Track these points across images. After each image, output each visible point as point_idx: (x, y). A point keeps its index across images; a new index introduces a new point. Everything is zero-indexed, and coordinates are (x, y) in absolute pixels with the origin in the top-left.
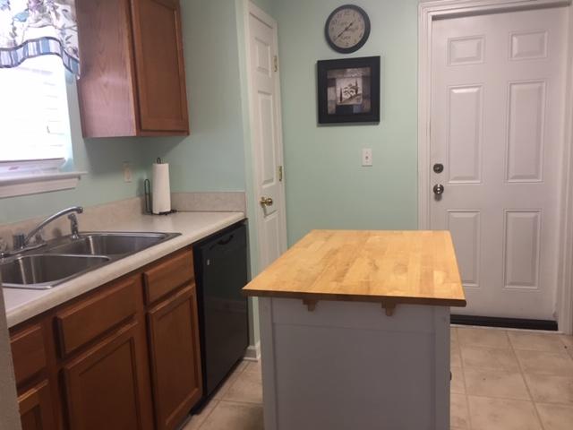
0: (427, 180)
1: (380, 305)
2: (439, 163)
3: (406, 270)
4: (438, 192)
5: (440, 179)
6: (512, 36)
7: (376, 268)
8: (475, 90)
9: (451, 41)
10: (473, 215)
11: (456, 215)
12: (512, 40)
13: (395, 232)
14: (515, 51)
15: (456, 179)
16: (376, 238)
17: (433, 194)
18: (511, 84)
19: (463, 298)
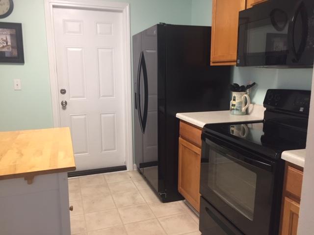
0: (58, 98)
1: (23, 178)
2: (63, 89)
3: (41, 154)
4: (64, 105)
5: (65, 98)
6: (97, 23)
7: (22, 155)
8: (80, 50)
9: (64, 21)
10: (84, 117)
11: (74, 117)
12: (97, 26)
13: (36, 130)
14: (98, 32)
15: (73, 97)
16: (23, 135)
17: (61, 106)
18: (98, 49)
19: (74, 166)
